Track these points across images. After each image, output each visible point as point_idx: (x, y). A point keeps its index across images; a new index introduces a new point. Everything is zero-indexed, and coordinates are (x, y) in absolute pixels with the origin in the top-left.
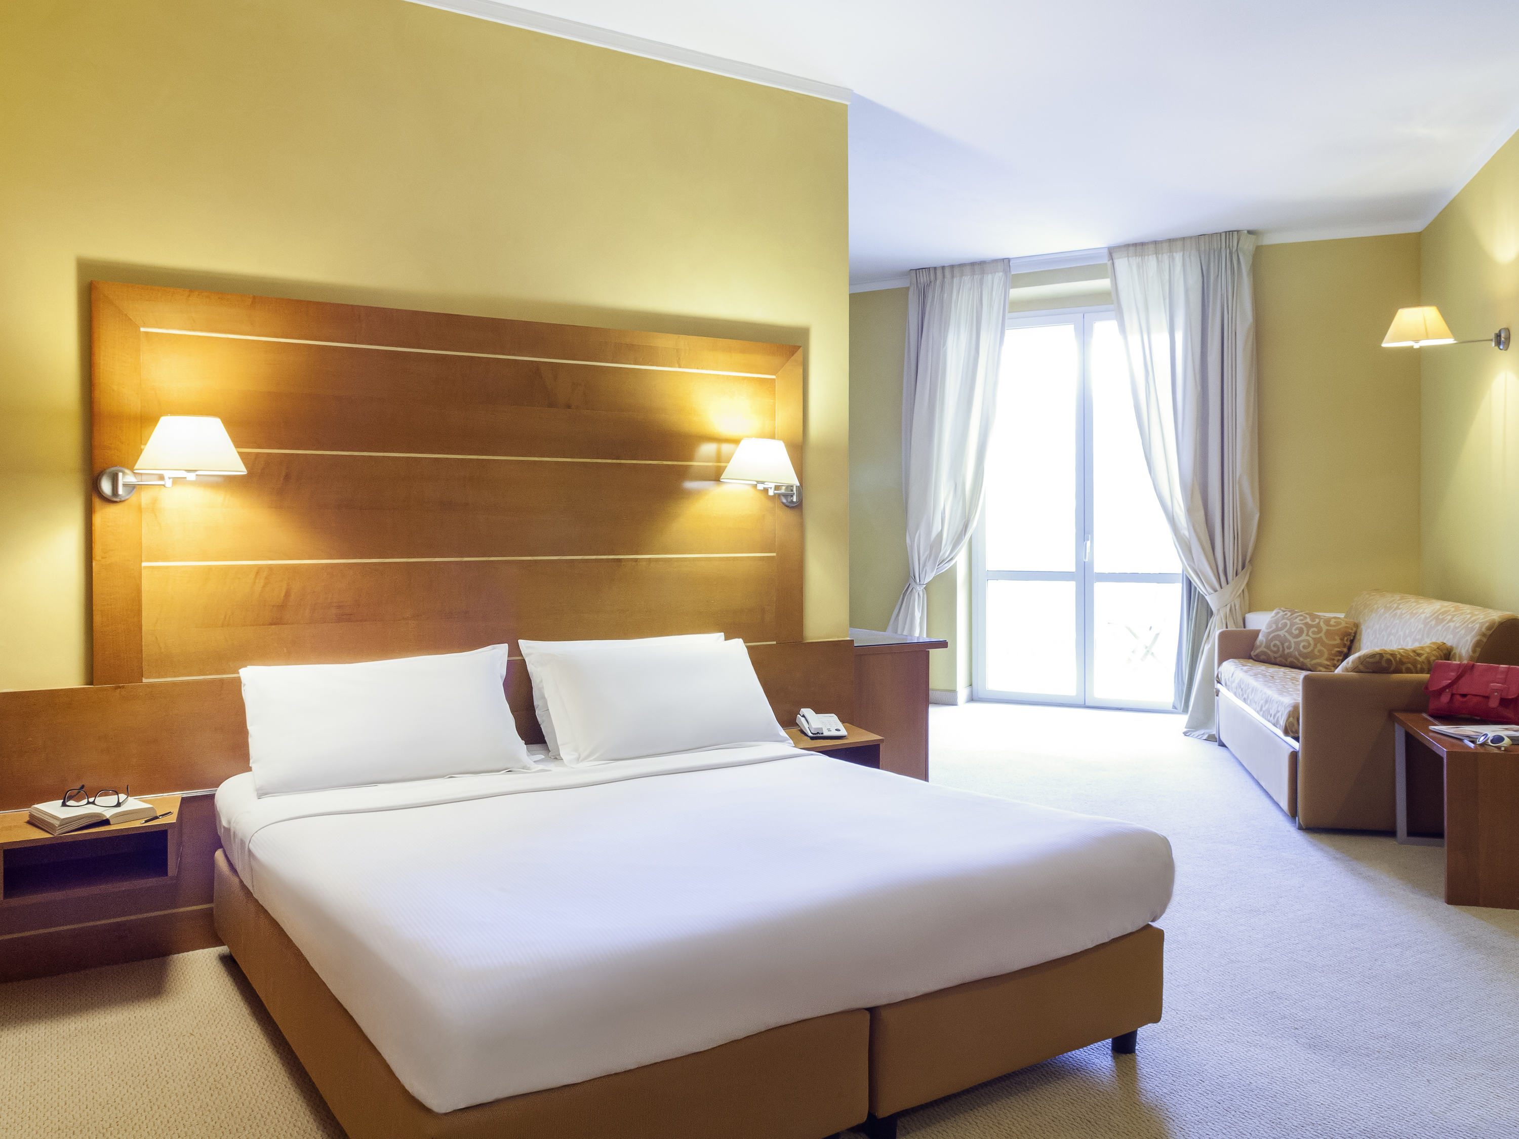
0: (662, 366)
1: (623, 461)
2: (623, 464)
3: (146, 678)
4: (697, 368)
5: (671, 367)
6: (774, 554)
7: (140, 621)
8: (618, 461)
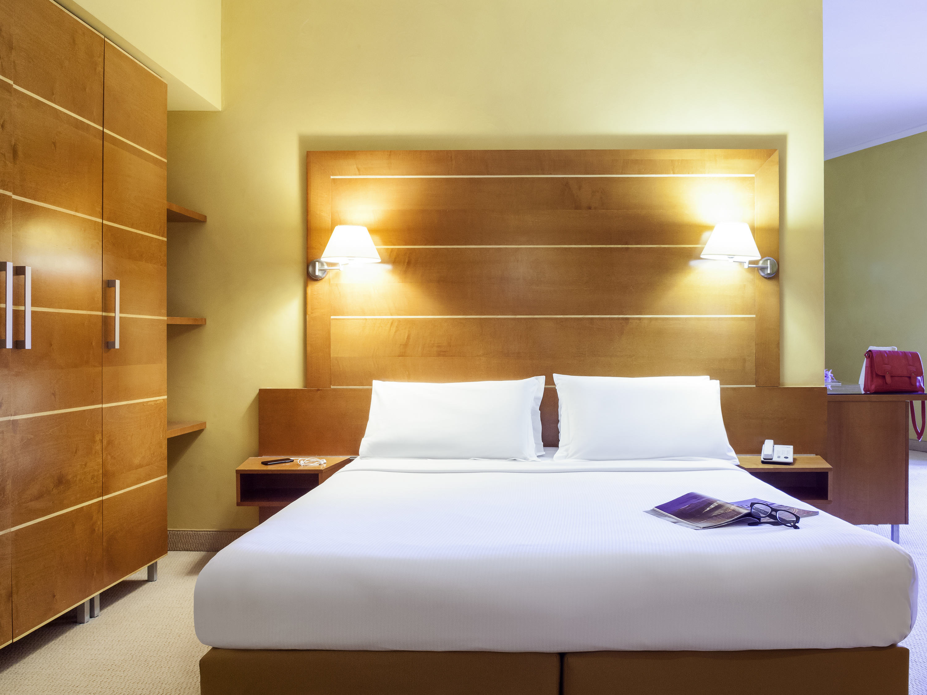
0: (660, 174)
1: (629, 246)
2: (630, 248)
3: (333, 386)
4: (688, 174)
5: (667, 174)
6: (754, 316)
7: (330, 351)
8: (626, 246)
